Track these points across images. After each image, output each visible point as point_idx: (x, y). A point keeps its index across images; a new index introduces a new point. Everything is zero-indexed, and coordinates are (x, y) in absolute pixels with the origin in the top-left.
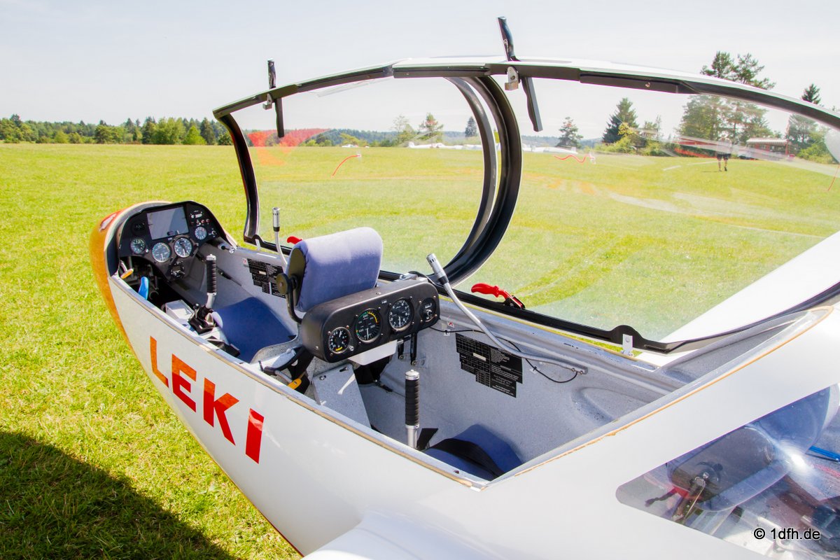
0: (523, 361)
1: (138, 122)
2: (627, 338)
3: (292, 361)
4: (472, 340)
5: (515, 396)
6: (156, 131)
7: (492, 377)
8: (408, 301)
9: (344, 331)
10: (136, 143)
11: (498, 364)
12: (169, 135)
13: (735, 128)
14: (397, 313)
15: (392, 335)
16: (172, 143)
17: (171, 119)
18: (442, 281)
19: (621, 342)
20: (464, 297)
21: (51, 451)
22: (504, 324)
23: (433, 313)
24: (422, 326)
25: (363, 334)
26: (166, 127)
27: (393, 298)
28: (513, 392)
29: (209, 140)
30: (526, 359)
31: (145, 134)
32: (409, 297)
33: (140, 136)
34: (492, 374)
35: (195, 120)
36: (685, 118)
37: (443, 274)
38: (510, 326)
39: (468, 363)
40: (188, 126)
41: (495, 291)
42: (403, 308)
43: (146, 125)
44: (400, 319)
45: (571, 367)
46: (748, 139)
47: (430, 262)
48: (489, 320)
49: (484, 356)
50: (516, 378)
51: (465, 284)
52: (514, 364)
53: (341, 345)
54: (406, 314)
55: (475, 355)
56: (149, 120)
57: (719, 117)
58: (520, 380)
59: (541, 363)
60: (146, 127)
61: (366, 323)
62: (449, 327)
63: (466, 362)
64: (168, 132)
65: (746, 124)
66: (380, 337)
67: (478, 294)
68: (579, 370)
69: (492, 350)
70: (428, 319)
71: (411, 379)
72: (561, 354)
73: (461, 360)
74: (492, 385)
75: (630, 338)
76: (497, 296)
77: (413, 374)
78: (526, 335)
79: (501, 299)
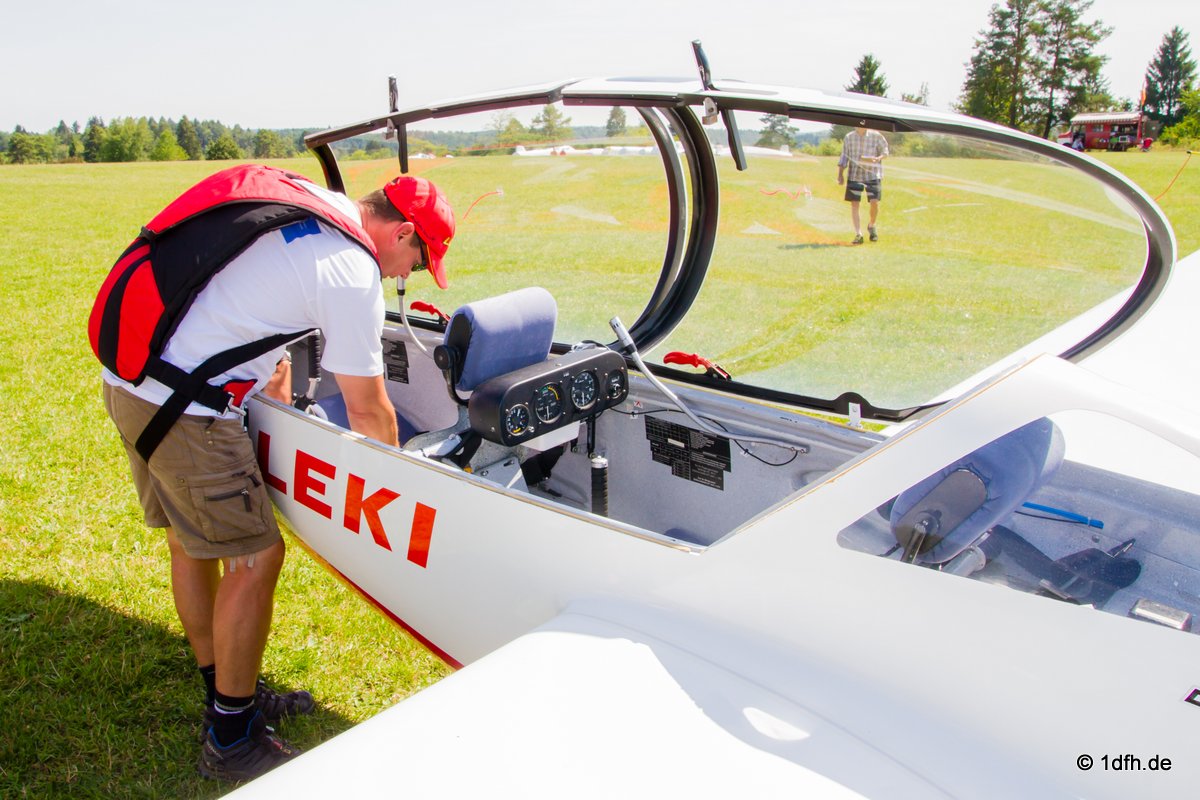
0: (732, 443)
1: (76, 126)
2: (854, 408)
3: (457, 448)
4: (666, 423)
5: (722, 489)
6: (107, 141)
7: (693, 467)
8: (593, 374)
9: (523, 409)
10: (73, 162)
11: (700, 451)
12: (128, 145)
13: (1051, 98)
14: (580, 387)
15: (575, 414)
16: (131, 158)
17: (129, 120)
18: (628, 350)
19: (846, 412)
20: (657, 371)
21: (82, 603)
22: (706, 399)
23: (622, 388)
24: (609, 404)
25: (543, 413)
26: (122, 134)
27: (575, 370)
28: (720, 485)
29: (192, 151)
30: (735, 440)
31: (88, 145)
32: (593, 369)
33: (80, 148)
34: (693, 463)
35: (167, 119)
36: (969, 85)
37: (629, 341)
38: (715, 401)
39: (661, 452)
40: (157, 130)
41: (693, 360)
42: (586, 383)
43: (89, 130)
44: (583, 396)
45: (790, 446)
46: (1073, 115)
47: (614, 327)
48: (689, 396)
49: (682, 441)
50: (723, 465)
51: (656, 353)
52: (720, 448)
53: (520, 426)
54: (590, 389)
55: (670, 441)
56: (93, 122)
57: (1026, 78)
58: (728, 468)
59: (753, 444)
60: (90, 134)
61: (545, 401)
62: (635, 408)
63: (658, 451)
64: (126, 142)
65: (1070, 88)
66: (562, 416)
67: (672, 366)
68: (799, 448)
69: (692, 433)
70: (616, 396)
71: (598, 466)
72: (776, 430)
73: (652, 449)
74: (693, 477)
75: (857, 407)
76: (696, 366)
77: (600, 462)
78: (734, 411)
79: (701, 370)
